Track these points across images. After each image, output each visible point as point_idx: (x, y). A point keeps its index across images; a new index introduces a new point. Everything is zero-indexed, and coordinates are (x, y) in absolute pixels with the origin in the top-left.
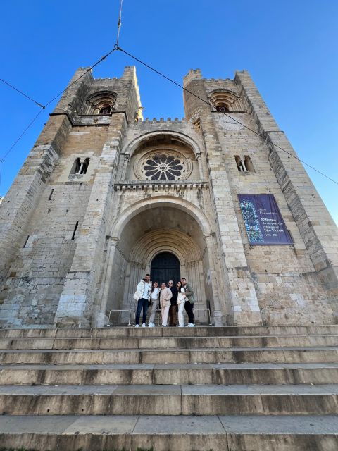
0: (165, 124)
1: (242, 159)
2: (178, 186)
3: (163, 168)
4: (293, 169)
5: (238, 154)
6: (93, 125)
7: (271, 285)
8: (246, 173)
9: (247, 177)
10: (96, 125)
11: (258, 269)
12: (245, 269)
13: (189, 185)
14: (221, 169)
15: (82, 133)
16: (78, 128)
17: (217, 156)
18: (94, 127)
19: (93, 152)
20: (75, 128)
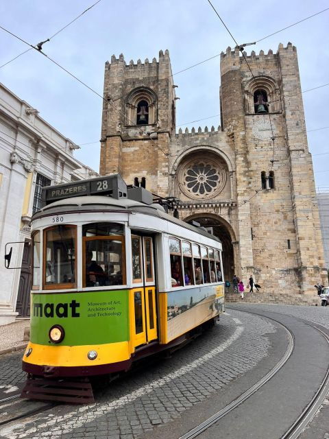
0: (203, 136)
1: (267, 175)
2: (214, 206)
3: (202, 179)
4: (300, 194)
5: (264, 170)
6: (140, 139)
7: (268, 275)
8: (268, 190)
9: (268, 194)
10: (142, 139)
11: (263, 265)
12: (251, 268)
13: (222, 205)
14: (246, 194)
15: (132, 149)
16: (128, 143)
17: (244, 181)
18: (141, 141)
19: (146, 172)
20: (125, 143)
